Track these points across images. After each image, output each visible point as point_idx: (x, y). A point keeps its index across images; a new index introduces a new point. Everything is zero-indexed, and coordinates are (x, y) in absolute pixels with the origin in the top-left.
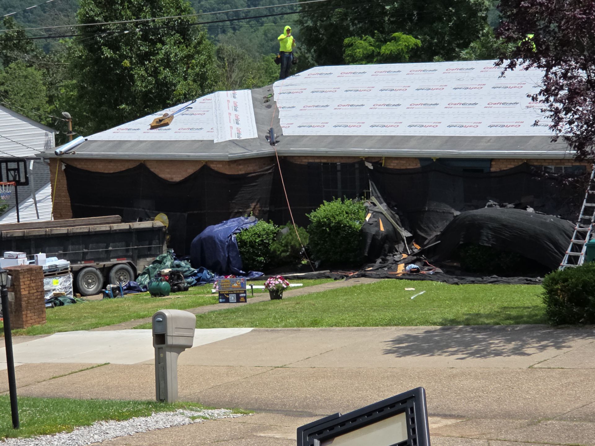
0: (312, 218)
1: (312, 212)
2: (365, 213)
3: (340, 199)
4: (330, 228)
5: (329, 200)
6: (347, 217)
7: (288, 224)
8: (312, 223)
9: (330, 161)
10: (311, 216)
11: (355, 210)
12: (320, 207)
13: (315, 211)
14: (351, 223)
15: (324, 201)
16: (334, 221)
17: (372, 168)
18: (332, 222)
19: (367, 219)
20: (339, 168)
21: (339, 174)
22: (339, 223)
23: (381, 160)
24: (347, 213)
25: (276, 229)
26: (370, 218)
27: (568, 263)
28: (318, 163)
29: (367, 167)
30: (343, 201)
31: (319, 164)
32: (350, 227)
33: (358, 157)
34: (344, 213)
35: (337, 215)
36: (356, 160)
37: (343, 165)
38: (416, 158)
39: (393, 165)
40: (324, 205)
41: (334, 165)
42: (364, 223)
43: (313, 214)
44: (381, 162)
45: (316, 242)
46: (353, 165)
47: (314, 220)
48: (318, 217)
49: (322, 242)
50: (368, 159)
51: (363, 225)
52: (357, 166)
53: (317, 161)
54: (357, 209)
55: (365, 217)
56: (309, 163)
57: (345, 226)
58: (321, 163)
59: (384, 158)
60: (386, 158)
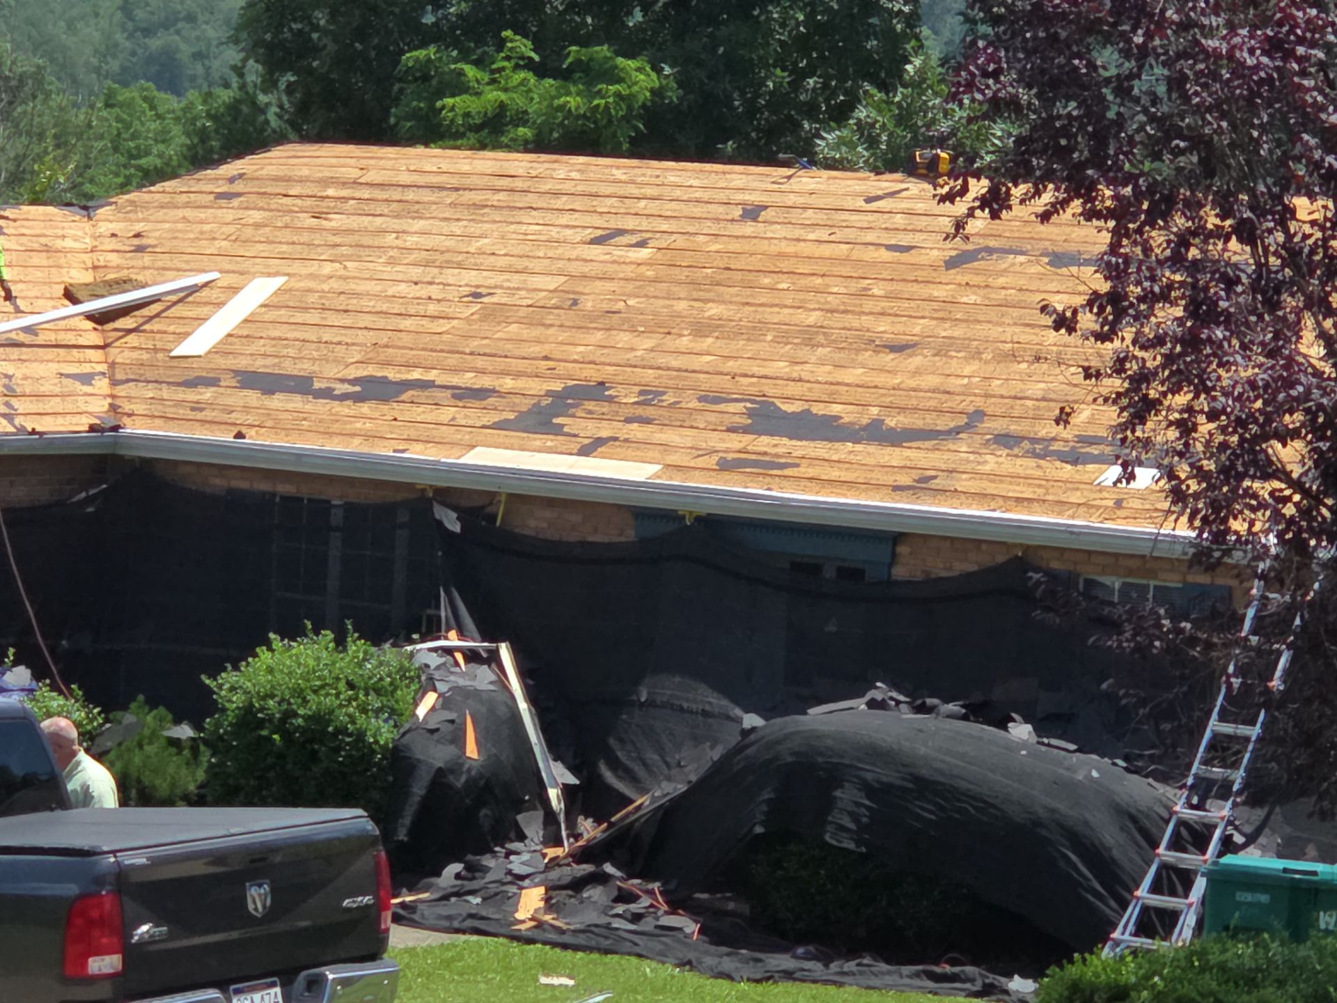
0: (223, 693)
1: (225, 670)
2: (416, 692)
3: (329, 635)
4: (287, 735)
5: (292, 632)
6: (349, 700)
7: (133, 705)
8: (224, 710)
9: (305, 491)
10: (220, 687)
11: (381, 679)
12: (255, 655)
13: (236, 668)
14: (361, 720)
15: (272, 636)
16: (301, 712)
17: (457, 528)
18: (296, 715)
19: (422, 711)
20: (337, 518)
21: (336, 540)
22: (320, 719)
23: (491, 504)
24: (351, 685)
25: (91, 721)
26: (433, 709)
27: (1136, 934)
28: (264, 493)
29: (440, 523)
30: (340, 642)
31: (267, 500)
32: (360, 735)
33: (410, 486)
34: (342, 686)
35: (315, 692)
36: (400, 496)
37: (349, 508)
38: (619, 507)
39: (535, 524)
40: (270, 649)
41: (321, 508)
42: (407, 726)
43: (229, 678)
44: (489, 509)
45: (231, 782)
46: (386, 511)
47: (230, 701)
48: (246, 692)
49: (252, 782)
50: (445, 495)
51: (402, 730)
52: (403, 517)
53: (263, 486)
54: (389, 675)
55: (416, 704)
56: (230, 491)
57: (342, 731)
58: (274, 495)
59: (503, 498)
60: (512, 497)
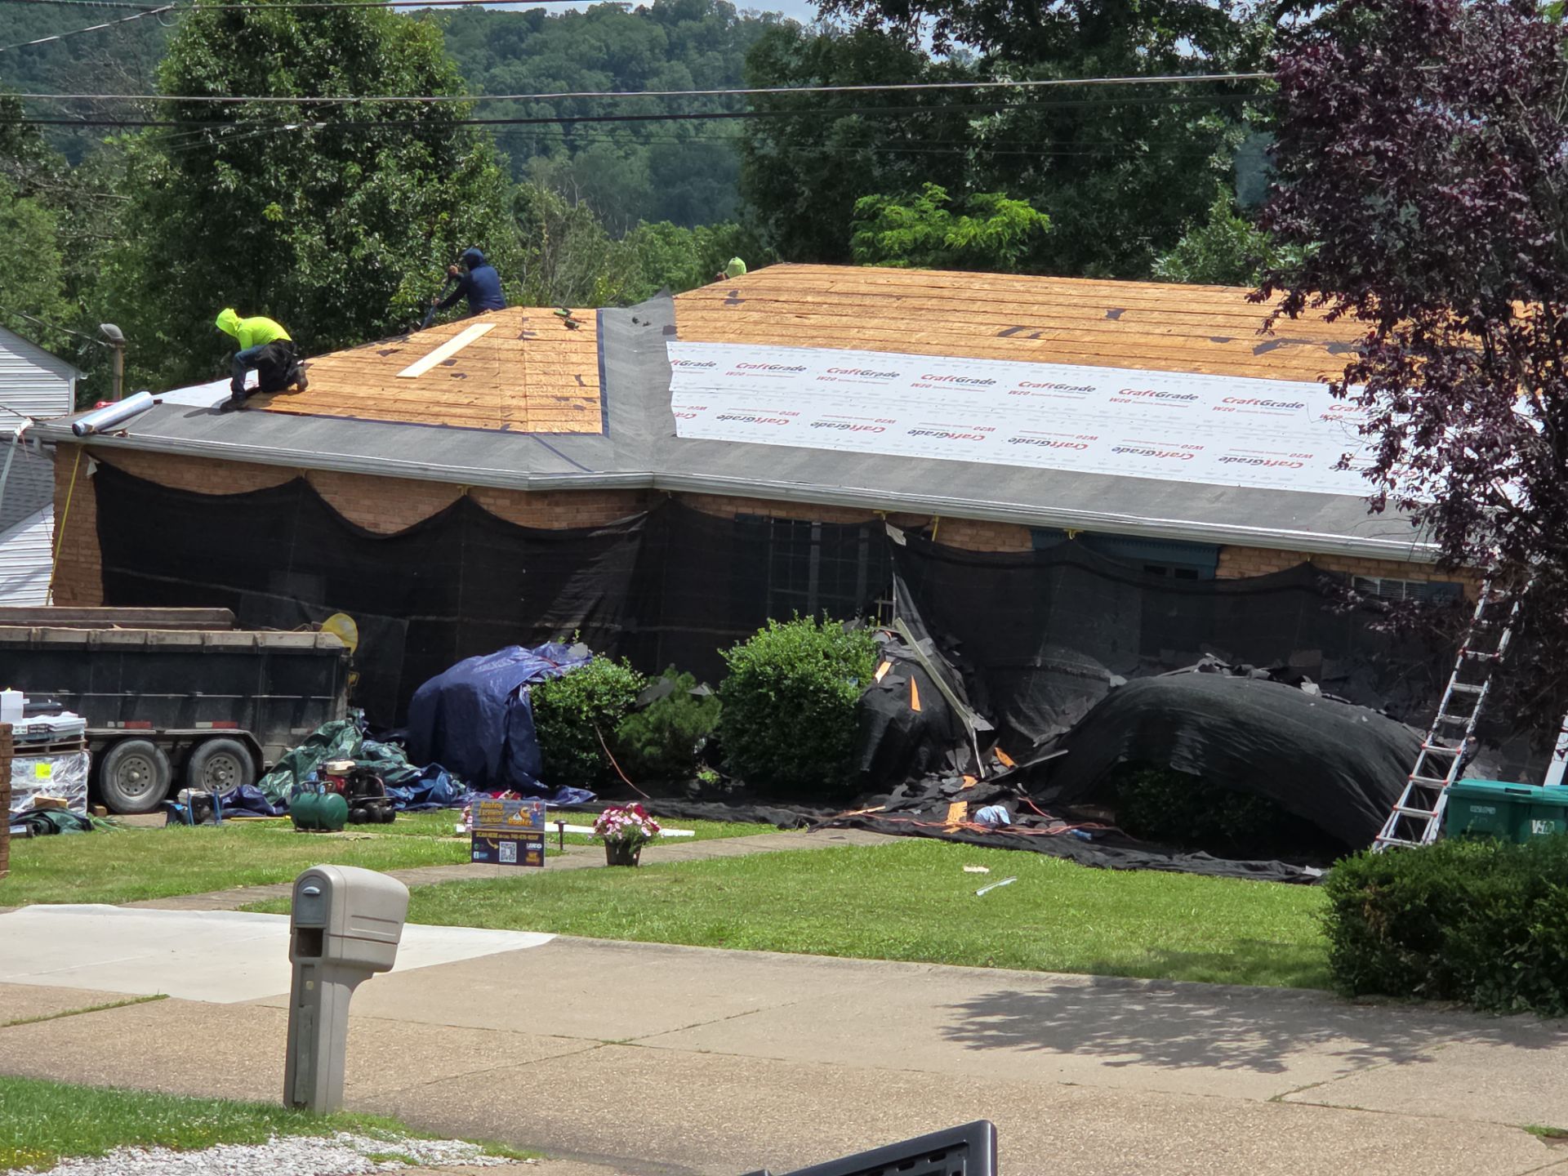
0: (734, 661)
1: (735, 645)
2: (875, 660)
3: (810, 618)
4: (780, 693)
5: (784, 618)
6: (826, 666)
7: (667, 671)
8: (734, 674)
9: (793, 515)
10: (731, 657)
11: (849, 651)
12: (757, 634)
13: (743, 644)
14: (835, 682)
15: (769, 620)
16: (790, 675)
17: (903, 542)
18: (786, 678)
19: (879, 675)
20: (816, 535)
21: (815, 551)
22: (804, 679)
23: (928, 524)
24: (826, 656)
25: (637, 682)
26: (887, 674)
27: (1395, 836)
28: (762, 517)
29: (891, 539)
30: (819, 622)
31: (762, 524)
32: (833, 693)
33: (870, 512)
34: (820, 655)
35: (801, 660)
36: (860, 520)
37: (826, 528)
38: (1022, 526)
39: (959, 540)
40: (768, 630)
41: (804, 527)
42: (869, 687)
43: (737, 650)
44: (928, 528)
45: (739, 726)
46: (852, 530)
47: (738, 667)
48: (750, 660)
49: (754, 727)
50: (896, 518)
51: (865, 690)
52: (864, 534)
53: (761, 512)
54: (854, 648)
55: (875, 671)
56: (737, 515)
57: (819, 689)
58: (770, 518)
59: (937, 520)
60: (942, 518)
